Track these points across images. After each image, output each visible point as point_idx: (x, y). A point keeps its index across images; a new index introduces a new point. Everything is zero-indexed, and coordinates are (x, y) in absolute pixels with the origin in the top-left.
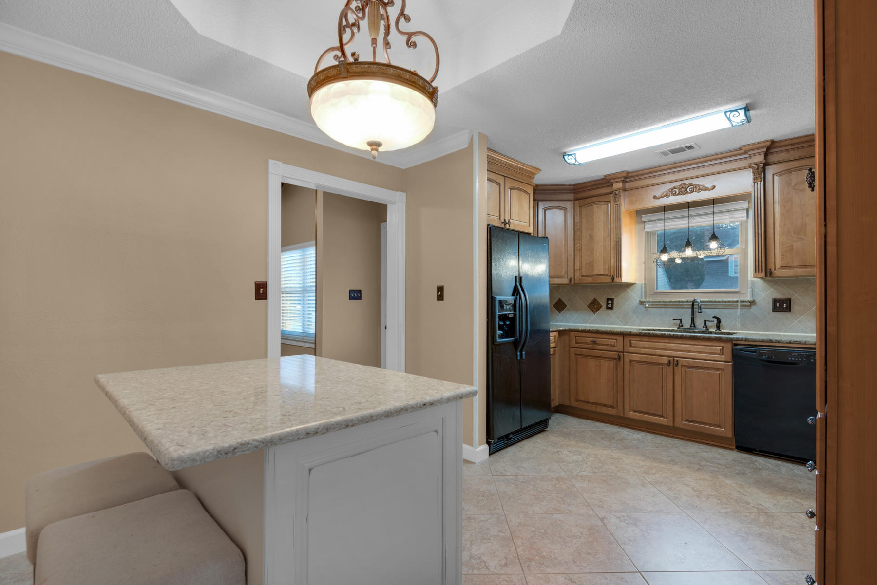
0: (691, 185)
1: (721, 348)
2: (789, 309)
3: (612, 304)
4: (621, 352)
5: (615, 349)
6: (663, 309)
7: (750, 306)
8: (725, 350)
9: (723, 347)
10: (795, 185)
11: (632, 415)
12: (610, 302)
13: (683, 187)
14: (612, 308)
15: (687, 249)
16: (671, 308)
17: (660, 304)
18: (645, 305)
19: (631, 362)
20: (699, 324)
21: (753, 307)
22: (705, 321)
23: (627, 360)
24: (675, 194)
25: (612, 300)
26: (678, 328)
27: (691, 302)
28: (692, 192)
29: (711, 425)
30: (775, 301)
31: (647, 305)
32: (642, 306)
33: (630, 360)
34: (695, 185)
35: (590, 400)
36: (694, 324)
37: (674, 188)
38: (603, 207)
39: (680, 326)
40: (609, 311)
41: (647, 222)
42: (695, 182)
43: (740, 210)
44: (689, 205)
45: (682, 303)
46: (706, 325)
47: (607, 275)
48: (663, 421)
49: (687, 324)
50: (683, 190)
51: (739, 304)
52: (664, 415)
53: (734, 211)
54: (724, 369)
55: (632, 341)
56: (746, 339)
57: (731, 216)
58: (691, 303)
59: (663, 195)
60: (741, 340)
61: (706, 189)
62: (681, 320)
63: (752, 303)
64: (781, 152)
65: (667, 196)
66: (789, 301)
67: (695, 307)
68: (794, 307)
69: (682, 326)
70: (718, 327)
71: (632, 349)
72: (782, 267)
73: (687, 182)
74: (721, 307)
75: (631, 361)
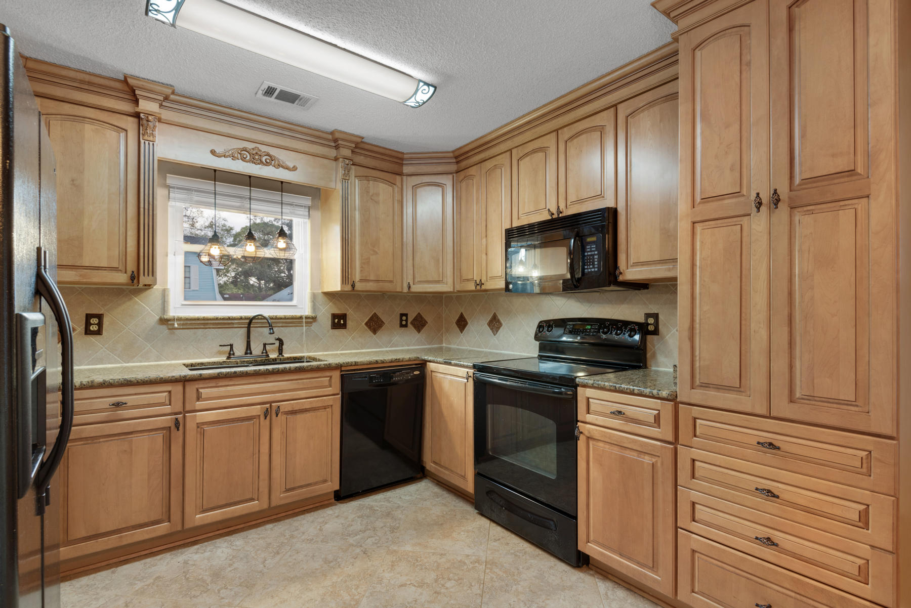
0: (268, 155)
1: (329, 378)
2: (344, 326)
3: (100, 325)
4: (180, 413)
5: (167, 409)
6: (201, 330)
7: (311, 323)
8: (333, 381)
9: (331, 377)
10: (372, 196)
11: (201, 518)
12: (94, 321)
13: (257, 153)
14: (99, 332)
15: (249, 244)
16: (213, 328)
17: (199, 322)
18: (174, 324)
19: (198, 427)
20: (257, 349)
21: (314, 324)
22: (265, 345)
23: (191, 426)
24: (244, 159)
25: (100, 317)
26: (229, 358)
27: (246, 318)
28: (267, 164)
29: (316, 483)
30: (334, 316)
31: (176, 325)
32: (164, 327)
33: (197, 423)
34: (274, 157)
35: (103, 530)
36: (250, 350)
37: (245, 149)
38: (111, 134)
39: (230, 355)
40: (92, 338)
41: (173, 188)
42: (273, 152)
43: (302, 206)
44: (250, 181)
45: (233, 321)
46: (266, 350)
47: (115, 269)
48: (253, 506)
49: (239, 350)
50: (255, 158)
51: (304, 320)
52: (253, 497)
53: (296, 205)
54: (332, 405)
55: (200, 390)
56: (355, 362)
57: (291, 211)
58: (248, 321)
59: (227, 154)
60: (351, 365)
61: (287, 168)
62: (231, 346)
63: (314, 319)
64: (361, 154)
65: (234, 158)
66: (343, 317)
67: (251, 326)
68: (350, 323)
69: (234, 354)
70: (280, 351)
71: (199, 405)
72: (361, 280)
73: (264, 148)
74: (280, 325)
75: (199, 425)
